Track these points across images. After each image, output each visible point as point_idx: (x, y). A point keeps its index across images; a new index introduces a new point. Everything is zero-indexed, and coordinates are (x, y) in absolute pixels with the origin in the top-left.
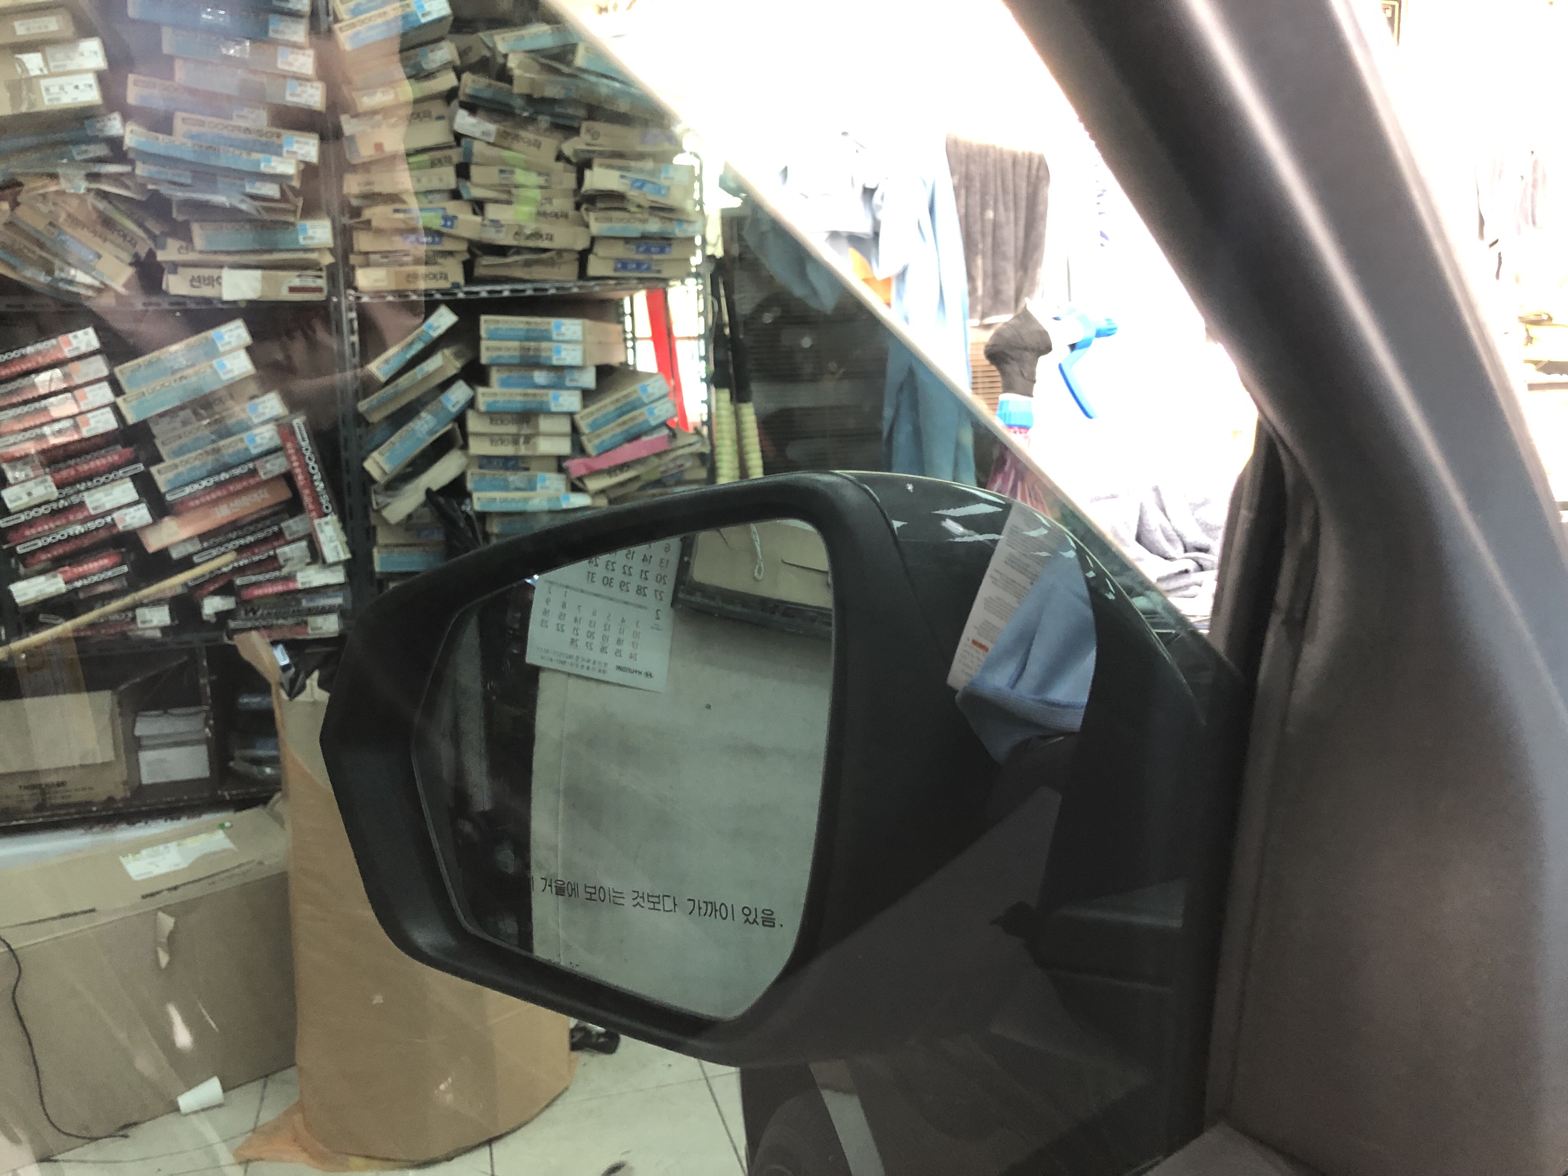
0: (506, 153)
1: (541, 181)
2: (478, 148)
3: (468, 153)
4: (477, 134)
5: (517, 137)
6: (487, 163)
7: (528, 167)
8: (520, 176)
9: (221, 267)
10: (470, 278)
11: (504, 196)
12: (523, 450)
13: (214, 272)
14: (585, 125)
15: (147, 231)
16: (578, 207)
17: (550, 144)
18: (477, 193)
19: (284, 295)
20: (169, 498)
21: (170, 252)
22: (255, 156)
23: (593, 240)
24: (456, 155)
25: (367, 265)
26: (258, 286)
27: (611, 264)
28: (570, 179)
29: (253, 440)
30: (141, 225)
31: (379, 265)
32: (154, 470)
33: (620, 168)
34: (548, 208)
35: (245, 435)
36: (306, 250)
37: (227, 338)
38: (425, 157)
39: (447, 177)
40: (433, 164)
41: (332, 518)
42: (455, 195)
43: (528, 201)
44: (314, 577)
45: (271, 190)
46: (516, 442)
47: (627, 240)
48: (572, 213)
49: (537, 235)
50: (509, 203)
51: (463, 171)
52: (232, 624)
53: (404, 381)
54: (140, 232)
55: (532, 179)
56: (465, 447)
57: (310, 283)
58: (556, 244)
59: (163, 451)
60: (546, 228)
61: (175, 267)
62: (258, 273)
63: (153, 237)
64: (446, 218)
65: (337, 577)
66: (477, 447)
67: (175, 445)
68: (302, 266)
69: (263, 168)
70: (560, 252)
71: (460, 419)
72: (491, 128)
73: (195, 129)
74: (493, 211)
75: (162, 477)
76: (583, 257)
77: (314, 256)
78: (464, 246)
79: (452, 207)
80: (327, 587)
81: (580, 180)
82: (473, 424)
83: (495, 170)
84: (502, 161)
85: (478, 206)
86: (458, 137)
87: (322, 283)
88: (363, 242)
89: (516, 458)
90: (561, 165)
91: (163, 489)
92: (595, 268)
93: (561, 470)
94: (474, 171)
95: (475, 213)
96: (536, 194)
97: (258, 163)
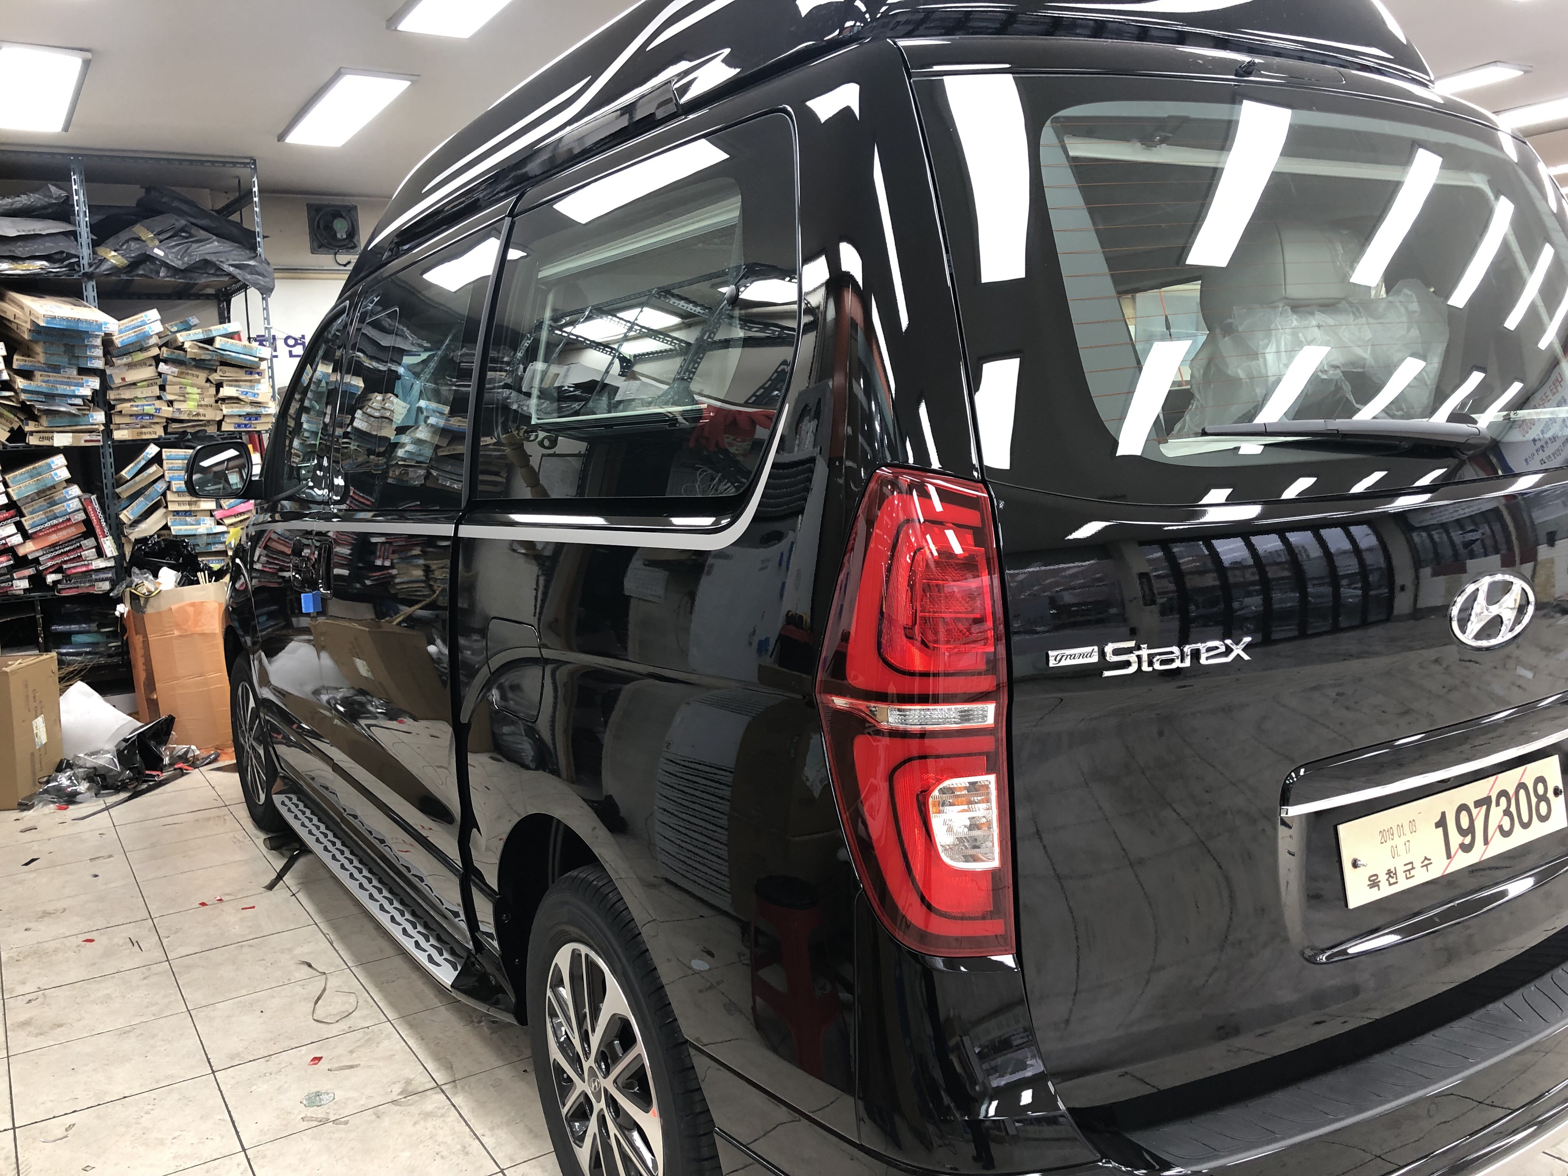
0: (182, 380)
1: (199, 391)
2: (169, 378)
3: (165, 380)
4: (169, 372)
5: (188, 374)
6: (173, 384)
7: (192, 385)
8: (189, 389)
9: (53, 432)
10: (166, 432)
11: (182, 398)
12: (193, 508)
13: (50, 435)
14: (219, 368)
15: (18, 418)
16: (217, 402)
17: (203, 375)
18: (170, 397)
19: (83, 444)
20: (30, 532)
21: (30, 427)
22: (72, 388)
23: (224, 416)
24: (160, 382)
25: (119, 429)
26: (71, 440)
27: (233, 426)
28: (213, 391)
29: (69, 506)
30: (15, 416)
31: (123, 429)
32: (23, 520)
33: (236, 386)
34: (203, 403)
35: (65, 504)
36: (92, 425)
37: (56, 462)
38: (145, 383)
39: (156, 391)
40: (148, 386)
41: (110, 538)
42: (159, 398)
43: (193, 400)
44: (101, 564)
45: (79, 401)
46: (190, 504)
47: (240, 416)
48: (214, 404)
49: (198, 414)
50: (185, 401)
51: (162, 388)
52: (60, 586)
53: (137, 478)
54: (16, 419)
55: (195, 390)
56: (166, 507)
57: (94, 438)
58: (207, 418)
59: (25, 511)
60: (201, 411)
61: (32, 433)
62: (71, 434)
63: (22, 421)
64: (156, 409)
65: (112, 563)
66: (172, 507)
67: (30, 509)
68: (90, 431)
69: (77, 393)
70: (209, 421)
71: (164, 494)
72: (176, 370)
73: (46, 379)
74: (177, 405)
75: (27, 523)
76: (219, 423)
77: (97, 427)
78: (165, 420)
79: (158, 404)
80: (106, 568)
81: (218, 391)
82: (170, 496)
83: (178, 387)
84: (180, 383)
85: (170, 403)
86: (160, 374)
87: (100, 438)
88: (117, 420)
89: (190, 511)
90: (208, 384)
91: (27, 528)
92: (225, 427)
93: (212, 516)
94: (167, 387)
95: (169, 406)
96: (197, 397)
97: (74, 391)
